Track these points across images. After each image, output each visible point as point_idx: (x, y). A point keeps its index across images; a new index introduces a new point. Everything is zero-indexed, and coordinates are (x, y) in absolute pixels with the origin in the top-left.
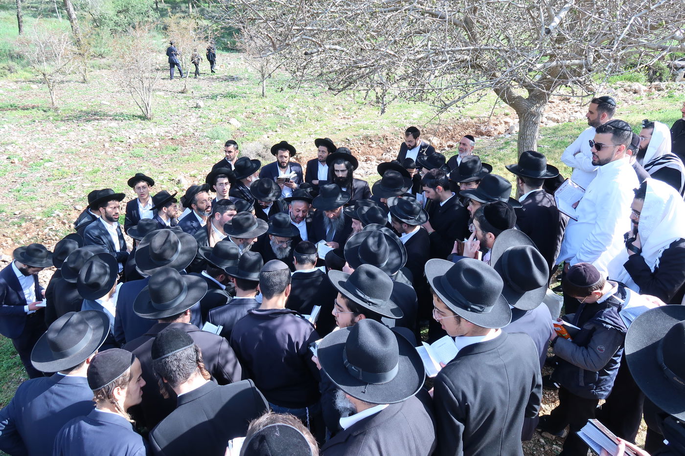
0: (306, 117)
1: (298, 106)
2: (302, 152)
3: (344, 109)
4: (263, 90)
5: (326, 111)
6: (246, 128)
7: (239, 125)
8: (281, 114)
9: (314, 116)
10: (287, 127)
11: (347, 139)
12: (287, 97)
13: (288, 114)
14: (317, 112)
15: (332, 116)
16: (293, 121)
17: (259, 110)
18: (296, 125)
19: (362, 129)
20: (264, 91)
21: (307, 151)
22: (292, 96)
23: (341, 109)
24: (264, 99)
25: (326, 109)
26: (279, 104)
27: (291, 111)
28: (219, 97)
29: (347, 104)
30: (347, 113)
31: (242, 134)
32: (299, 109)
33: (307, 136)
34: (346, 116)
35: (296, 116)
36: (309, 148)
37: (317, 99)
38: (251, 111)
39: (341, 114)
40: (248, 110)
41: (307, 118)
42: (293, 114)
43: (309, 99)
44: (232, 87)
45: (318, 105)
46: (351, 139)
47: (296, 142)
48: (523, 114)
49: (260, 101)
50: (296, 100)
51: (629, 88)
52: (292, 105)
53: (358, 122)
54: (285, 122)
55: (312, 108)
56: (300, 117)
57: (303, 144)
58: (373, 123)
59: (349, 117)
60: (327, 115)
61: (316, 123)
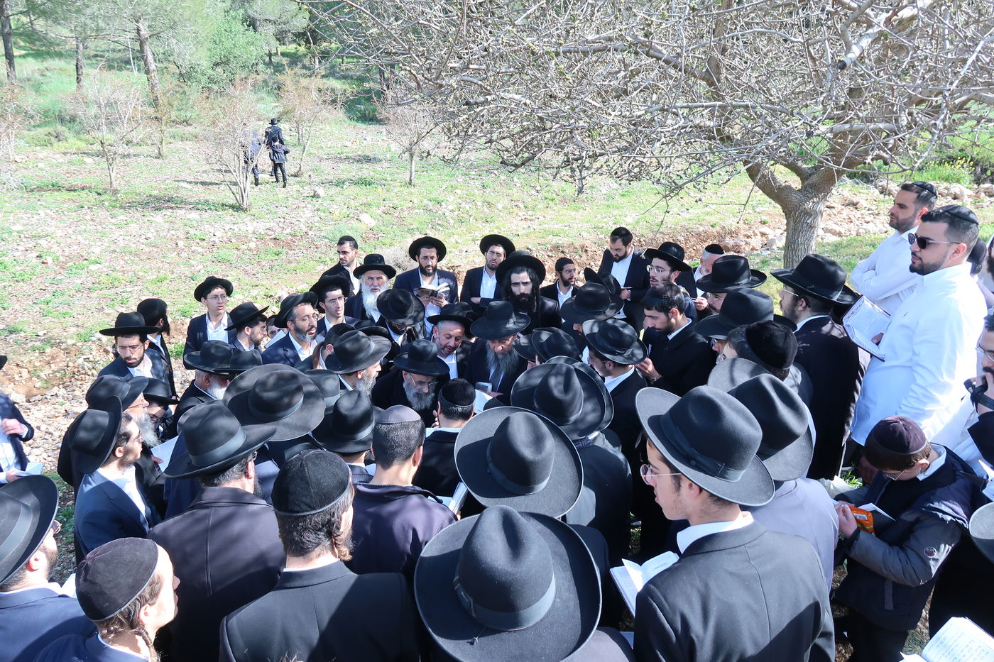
0: (471, 216)
1: (460, 201)
2: (462, 265)
3: (526, 207)
4: (411, 176)
5: (500, 208)
6: (383, 228)
7: (373, 223)
8: (434, 211)
9: (482, 215)
10: (441, 229)
11: (528, 249)
12: (444, 188)
13: (444, 210)
14: (486, 210)
15: (508, 216)
16: (452, 221)
17: (402, 203)
18: (456, 226)
19: (551, 236)
20: (412, 178)
21: (468, 264)
22: (452, 186)
23: (521, 206)
24: (412, 189)
25: (500, 206)
26: (432, 196)
27: (448, 207)
28: (347, 183)
29: (530, 200)
30: (530, 213)
31: (377, 236)
32: (460, 204)
33: (470, 242)
34: (528, 217)
35: (456, 213)
36: (471, 259)
37: (488, 192)
38: (391, 205)
39: (521, 214)
40: (388, 203)
41: (472, 217)
42: (452, 211)
43: (475, 191)
44: (366, 171)
45: (488, 199)
46: (534, 249)
47: (454, 250)
48: (793, 213)
49: (406, 191)
50: (457, 191)
51: (946, 191)
52: (451, 198)
53: (545, 226)
54: (440, 222)
55: (479, 204)
56: (462, 215)
57: (464, 253)
58: (567, 228)
59: (533, 218)
60: (501, 214)
61: (484, 224)
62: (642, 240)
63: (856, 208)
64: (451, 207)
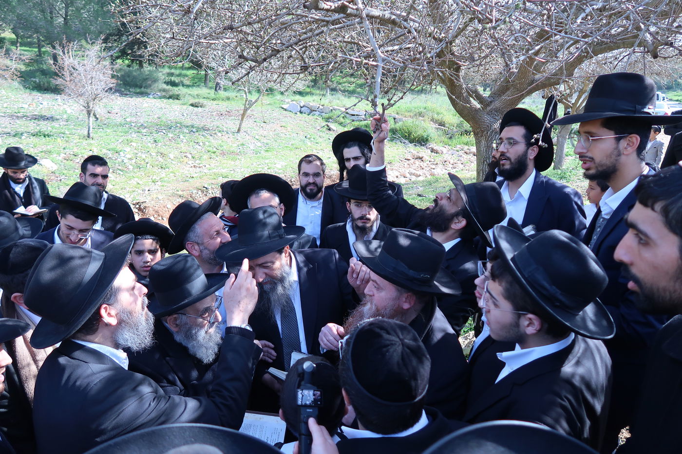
0: (147, 163)
1: (136, 151)
2: (147, 201)
3: (193, 158)
4: (89, 131)
5: (172, 158)
6: (65, 172)
7: (55, 167)
8: (114, 158)
9: (157, 163)
10: (122, 173)
11: (204, 187)
12: (120, 141)
13: (123, 158)
14: (160, 159)
15: (179, 164)
16: (131, 167)
17: (83, 151)
18: (135, 170)
19: (221, 177)
20: (90, 132)
21: (152, 200)
22: (127, 140)
23: (190, 156)
24: (90, 141)
25: (172, 156)
26: (111, 147)
27: (127, 156)
28: (25, 134)
29: (196, 152)
30: (198, 162)
31: (59, 179)
32: (136, 154)
33: (150, 183)
34: (197, 165)
35: (134, 161)
36: (155, 196)
37: (159, 145)
38: (72, 153)
39: (190, 162)
40: (68, 151)
41: (148, 165)
42: (130, 159)
43: (149, 144)
44: (45, 127)
45: (162, 150)
46: (210, 187)
47: (137, 190)
48: (485, 132)
49: (85, 142)
50: (133, 144)
52: (128, 149)
53: (214, 170)
54: (120, 168)
55: (153, 154)
56: (139, 162)
57: (147, 192)
58: (232, 172)
59: (201, 165)
60: (173, 162)
61: (160, 170)
62: (292, 180)
63: (422, 161)
64: (129, 156)
